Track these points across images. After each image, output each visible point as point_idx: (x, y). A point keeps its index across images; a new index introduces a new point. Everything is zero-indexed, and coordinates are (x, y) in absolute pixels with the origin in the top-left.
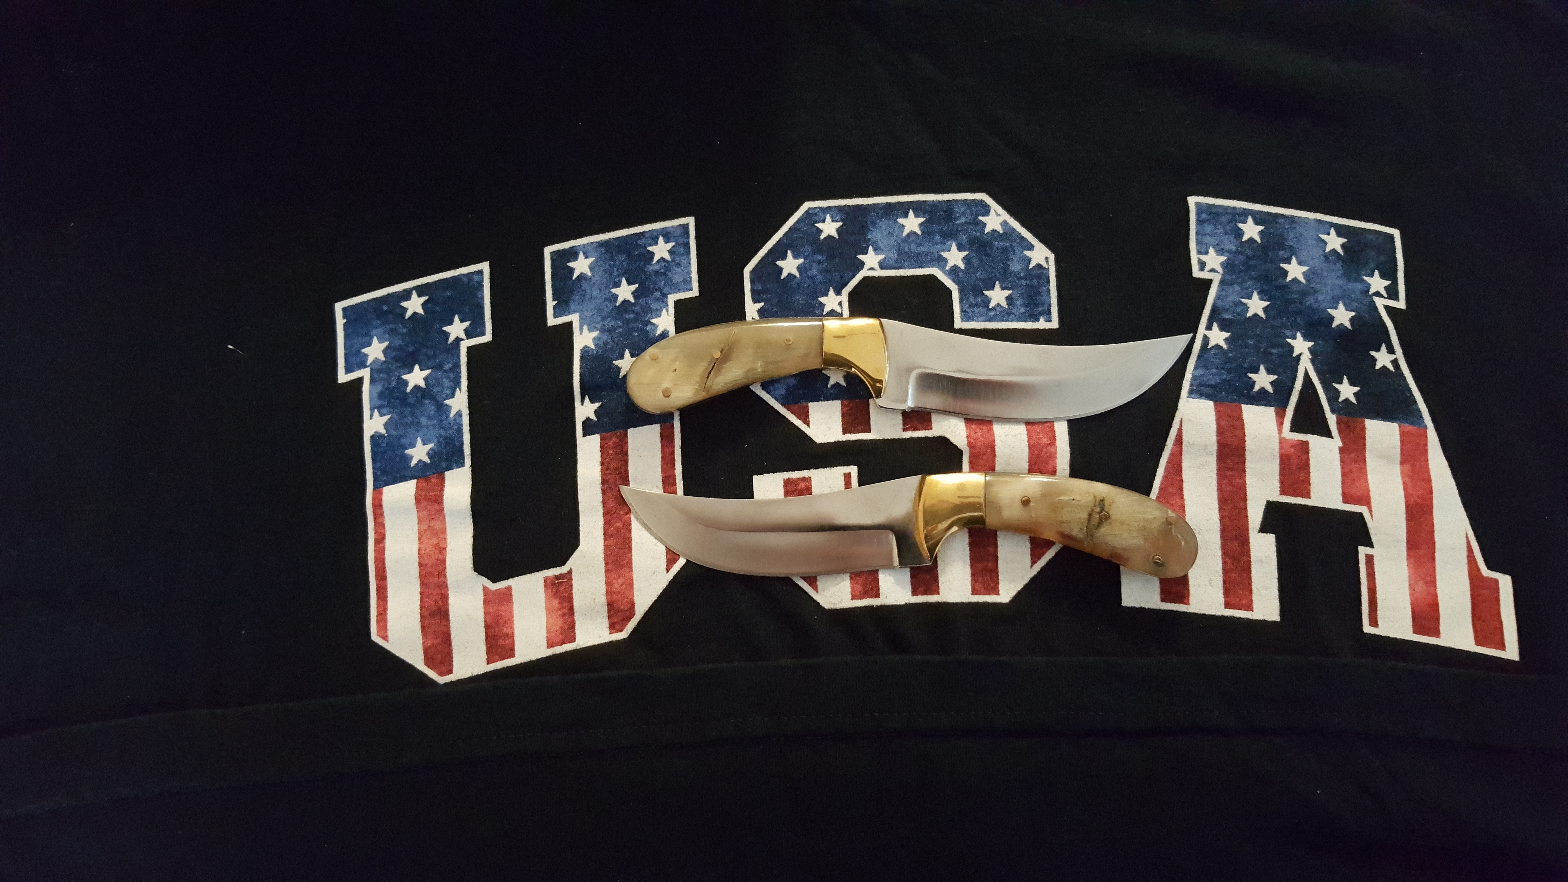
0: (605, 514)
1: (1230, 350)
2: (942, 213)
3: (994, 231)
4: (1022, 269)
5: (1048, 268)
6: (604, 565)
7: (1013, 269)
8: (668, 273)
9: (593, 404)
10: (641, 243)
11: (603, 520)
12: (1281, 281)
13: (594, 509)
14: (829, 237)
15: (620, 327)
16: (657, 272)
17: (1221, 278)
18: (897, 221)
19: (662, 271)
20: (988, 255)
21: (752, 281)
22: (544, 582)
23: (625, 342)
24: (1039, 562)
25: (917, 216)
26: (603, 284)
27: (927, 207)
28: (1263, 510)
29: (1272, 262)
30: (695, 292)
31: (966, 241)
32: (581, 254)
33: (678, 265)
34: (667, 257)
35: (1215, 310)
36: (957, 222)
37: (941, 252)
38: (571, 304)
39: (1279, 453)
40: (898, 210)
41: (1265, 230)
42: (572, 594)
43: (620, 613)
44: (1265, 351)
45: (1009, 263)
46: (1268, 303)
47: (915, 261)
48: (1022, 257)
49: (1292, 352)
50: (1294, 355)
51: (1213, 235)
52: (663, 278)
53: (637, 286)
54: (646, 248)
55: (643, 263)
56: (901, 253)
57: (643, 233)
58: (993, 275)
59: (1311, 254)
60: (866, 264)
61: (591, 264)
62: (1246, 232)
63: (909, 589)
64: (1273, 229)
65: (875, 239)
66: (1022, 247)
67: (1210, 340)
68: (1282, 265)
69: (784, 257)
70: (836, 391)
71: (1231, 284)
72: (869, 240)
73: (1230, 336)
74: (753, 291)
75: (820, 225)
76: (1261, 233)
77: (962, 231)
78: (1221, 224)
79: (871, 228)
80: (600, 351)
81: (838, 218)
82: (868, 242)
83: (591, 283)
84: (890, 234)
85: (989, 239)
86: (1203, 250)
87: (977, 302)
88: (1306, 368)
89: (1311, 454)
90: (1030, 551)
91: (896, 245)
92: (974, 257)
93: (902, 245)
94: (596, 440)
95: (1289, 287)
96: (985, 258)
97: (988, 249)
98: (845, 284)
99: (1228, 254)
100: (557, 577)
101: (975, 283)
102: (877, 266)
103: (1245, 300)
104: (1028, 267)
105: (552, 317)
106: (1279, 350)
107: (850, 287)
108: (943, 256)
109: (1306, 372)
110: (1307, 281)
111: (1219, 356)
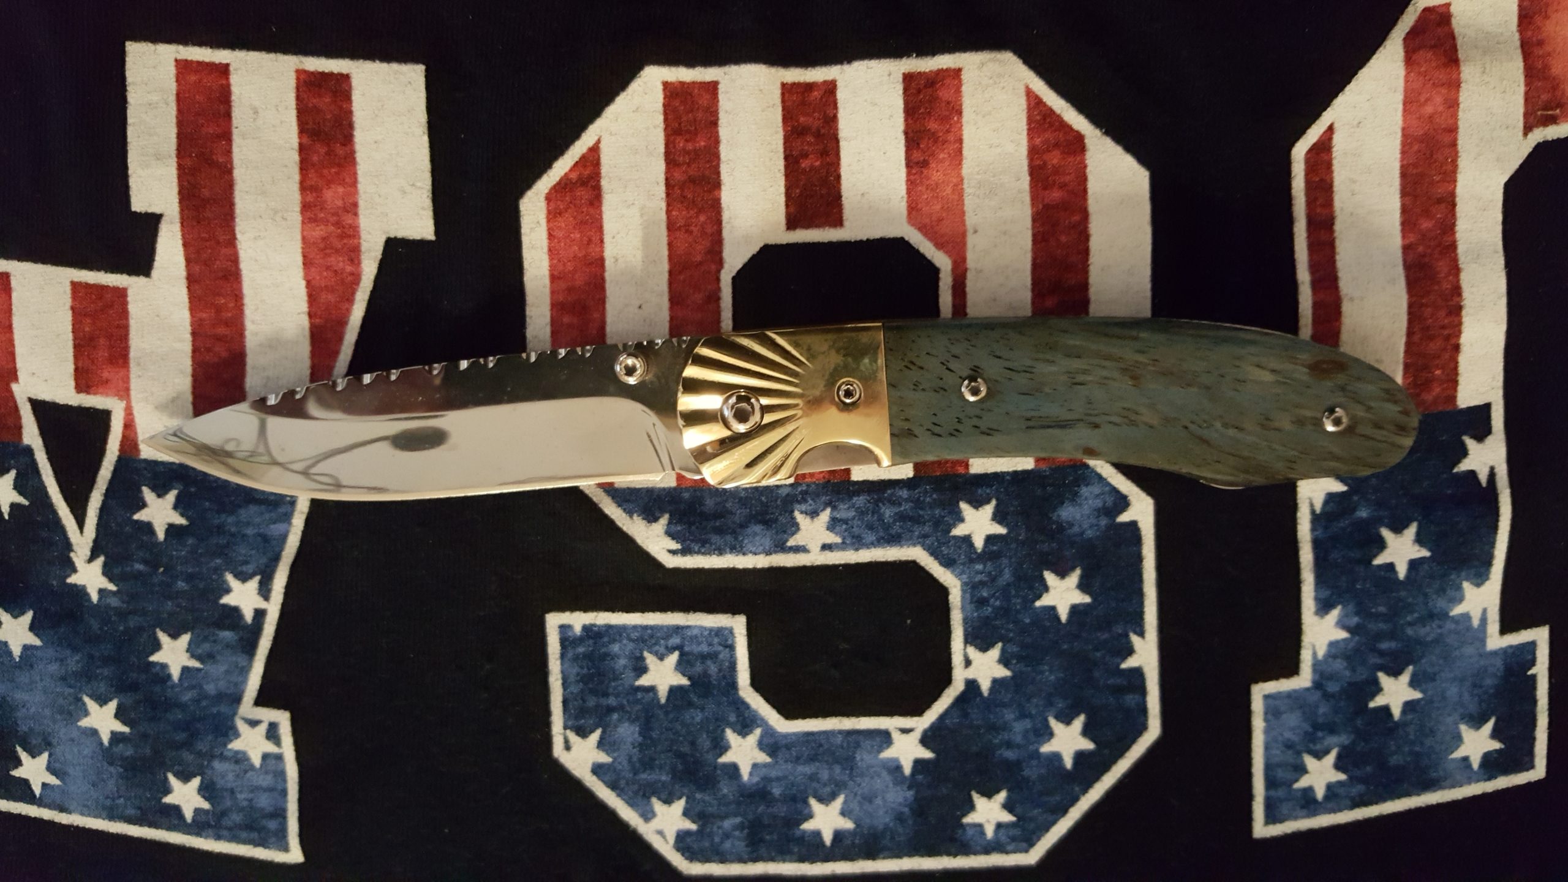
0: (1453, 246)
1: (219, 571)
2: (768, 837)
3: (668, 801)
4: (616, 727)
5: (565, 728)
6: (1460, 142)
7: (632, 728)
8: (1310, 730)
9: (1470, 468)
10: (1359, 786)
11: (1458, 236)
12: (129, 699)
13: (1475, 256)
14: (989, 794)
15: (1410, 624)
16: (1332, 729)
17: (238, 708)
18: (855, 823)
19: (1320, 734)
20: (680, 755)
21: (1144, 711)
23: (1403, 594)
24: (584, 150)
25: (817, 834)
26: (1438, 709)
27: (796, 850)
28: (157, 259)
29: (145, 736)
30: (1260, 692)
31: (721, 783)
32: (1475, 765)
33: (1289, 746)
34: (1310, 761)
35: (249, 647)
36: (738, 820)
37: (770, 763)
38: (1502, 668)
39: (131, 370)
40: (853, 844)
41: (161, 795)
42: (1528, 83)
43: (1433, 42)
44: (157, 567)
45: (640, 739)
46: (154, 658)
47: (821, 745)
48: (614, 751)
49: (105, 565)
50: (101, 560)
51: (256, 789)
52: (1320, 720)
53: (1372, 705)
54: (1351, 778)
55: (1359, 749)
56: (848, 763)
57: (1354, 804)
58: (671, 716)
59: (76, 750)
60: (917, 741)
61: (1458, 747)
62: (195, 793)
63: (841, 95)
64: (146, 797)
65: (899, 788)
66: (615, 770)
67: (257, 592)
68: (126, 729)
69: (1080, 757)
70: (980, 491)
71: (220, 697)
72: (910, 788)
73: (220, 597)
74: (1143, 691)
75: (1007, 817)
76: (168, 791)
77: (730, 803)
78: (242, 809)
79: (906, 810)
80: (1453, 577)
81: (970, 832)
82: (912, 782)
83: (1462, 711)
84: (869, 799)
85: (677, 787)
86: (274, 762)
87: (703, 663)
88: (82, 532)
89: (71, 368)
90: (600, 177)
91: (856, 777)
92: (707, 752)
93: (846, 778)
94: (1467, 396)
95: (113, 689)
96: (686, 749)
97: (680, 767)
98: (961, 701)
99: (226, 753)
100: (1552, 120)
101: (705, 700)
102: (896, 736)
103: (196, 664)
104: (603, 732)
105: (1538, 643)
106: (129, 569)
107: (948, 696)
108: (768, 755)
109: (81, 524)
110: (80, 700)
111: (241, 558)
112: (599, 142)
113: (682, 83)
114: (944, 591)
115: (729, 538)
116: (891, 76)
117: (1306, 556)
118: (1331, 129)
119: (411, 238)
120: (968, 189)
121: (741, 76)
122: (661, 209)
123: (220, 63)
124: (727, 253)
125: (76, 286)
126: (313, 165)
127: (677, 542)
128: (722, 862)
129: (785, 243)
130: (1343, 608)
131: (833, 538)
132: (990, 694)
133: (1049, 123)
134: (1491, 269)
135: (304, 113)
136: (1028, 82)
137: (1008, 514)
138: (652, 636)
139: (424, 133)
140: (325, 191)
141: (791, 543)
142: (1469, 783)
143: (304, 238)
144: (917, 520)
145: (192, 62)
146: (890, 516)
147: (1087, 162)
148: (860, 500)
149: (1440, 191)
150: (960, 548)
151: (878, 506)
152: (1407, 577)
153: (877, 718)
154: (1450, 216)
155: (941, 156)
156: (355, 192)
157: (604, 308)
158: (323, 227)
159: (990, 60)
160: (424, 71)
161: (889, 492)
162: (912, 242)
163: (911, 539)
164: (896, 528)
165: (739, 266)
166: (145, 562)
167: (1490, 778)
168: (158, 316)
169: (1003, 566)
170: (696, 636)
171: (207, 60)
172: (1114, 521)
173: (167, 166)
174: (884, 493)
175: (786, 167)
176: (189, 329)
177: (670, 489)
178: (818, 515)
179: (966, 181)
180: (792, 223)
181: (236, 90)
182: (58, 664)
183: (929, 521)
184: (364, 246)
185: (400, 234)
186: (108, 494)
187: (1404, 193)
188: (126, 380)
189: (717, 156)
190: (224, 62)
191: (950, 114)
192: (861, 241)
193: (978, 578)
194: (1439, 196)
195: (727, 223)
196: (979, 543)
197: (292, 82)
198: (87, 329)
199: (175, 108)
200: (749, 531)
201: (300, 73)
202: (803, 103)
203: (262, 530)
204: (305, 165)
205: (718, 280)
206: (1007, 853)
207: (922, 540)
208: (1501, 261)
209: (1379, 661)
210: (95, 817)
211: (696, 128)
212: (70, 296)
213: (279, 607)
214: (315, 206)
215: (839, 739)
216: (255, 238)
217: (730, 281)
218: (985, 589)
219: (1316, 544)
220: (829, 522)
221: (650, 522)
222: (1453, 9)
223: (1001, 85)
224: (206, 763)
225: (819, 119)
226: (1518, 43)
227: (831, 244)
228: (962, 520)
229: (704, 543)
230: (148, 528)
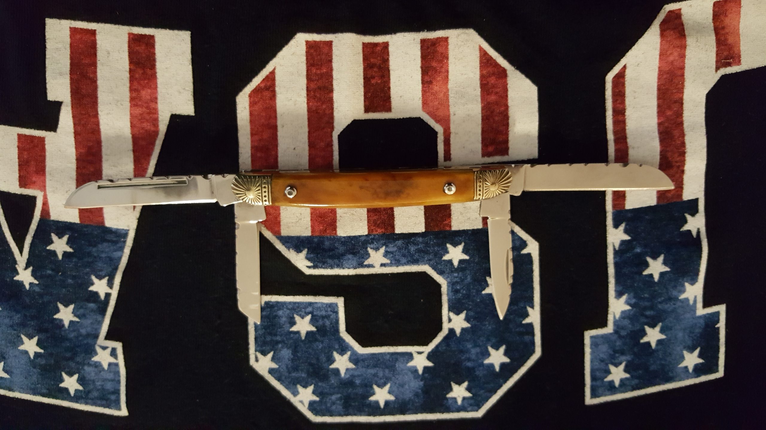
0: (682, 123)
1: (88, 274)
2: (353, 404)
3: (305, 387)
4: (280, 350)
5: (256, 351)
6: (686, 74)
7: (288, 351)
8: (612, 353)
9: (689, 229)
10: (635, 380)
11: (684, 118)
12: (43, 336)
13: (692, 128)
14: (459, 383)
15: (660, 303)
16: (623, 353)
17: (97, 341)
18: (395, 397)
19: (617, 355)
20: (311, 364)
21: (533, 343)
22: (740, 61)
24: (268, 73)
25: (377, 402)
26: (673, 343)
27: (367, 410)
28: (59, 123)
29: (51, 355)
30: (588, 335)
31: (331, 378)
32: (691, 370)
33: (602, 361)
34: (612, 368)
35: (103, 312)
36: (339, 395)
37: (355, 368)
38: (704, 324)
39: (46, 177)
40: (394, 407)
41: (58, 383)
42: (717, 47)
43: (673, 27)
44: (58, 272)
45: (292, 356)
46: (56, 316)
47: (379, 360)
48: (279, 362)
49: (33, 271)
50: (31, 268)
51: (105, 380)
52: (617, 348)
53: (642, 341)
54: (632, 376)
55: (635, 362)
56: (392, 368)
57: (634, 389)
58: (307, 346)
59: (17, 361)
60: (425, 358)
61: (683, 361)
62: (75, 382)
63: (391, 49)
64: (51, 384)
65: (416, 380)
66: (279, 372)
67: (106, 284)
68: (42, 351)
69: (503, 366)
70: (456, 239)
71: (88, 335)
72: (421, 380)
73: (89, 287)
74: (533, 334)
75: (468, 395)
76: (62, 381)
77: (335, 388)
78: (98, 390)
79: (420, 391)
80: (680, 280)
81: (450, 402)
82: (423, 378)
83: (684, 344)
84: (402, 385)
85: (310, 380)
86: (114, 367)
87: (323, 320)
88: (21, 255)
89: (17, 175)
90: (275, 86)
91: (396, 375)
92: (324, 363)
93: (391, 375)
94: (687, 195)
95: (36, 331)
96: (314, 361)
97: (311, 370)
98: (446, 338)
99: (90, 363)
100: (729, 65)
101: (324, 338)
102: (415, 355)
103: (76, 319)
104: (274, 353)
105: (721, 312)
106: (44, 273)
107: (441, 336)
108: (353, 364)
109: (21, 252)
110: (20, 336)
111: (99, 268)
112: (274, 69)
113: (315, 42)
114: (439, 286)
115: (336, 261)
116: (415, 40)
117: (611, 270)
118: (625, 67)
119: (183, 115)
120: (451, 94)
121: (343, 39)
122: (304, 102)
123: (92, 30)
124: (335, 124)
125: (20, 136)
126: (136, 79)
127: (311, 262)
128: (331, 416)
129: (363, 119)
130: (628, 296)
131: (386, 261)
132: (460, 336)
133: (490, 63)
134: (700, 135)
135: (132, 54)
136: (480, 44)
137: (469, 250)
138: (298, 307)
139: (190, 64)
140: (141, 91)
141: (366, 263)
142: (688, 379)
143: (131, 114)
144: (427, 253)
145: (78, 28)
146: (413, 251)
147: (508, 82)
148: (399, 243)
149: (676, 97)
150: (447, 266)
151: (408, 245)
152: (659, 280)
153: (406, 347)
154: (680, 109)
155: (438, 79)
156: (156, 92)
157: (277, 149)
158: (140, 109)
159: (462, 33)
160: (190, 34)
161: (413, 238)
162: (424, 119)
163: (423, 261)
164: (416, 256)
165: (341, 130)
166: (53, 270)
167: (698, 376)
168: (60, 151)
169: (467, 275)
170: (320, 308)
171: (85, 28)
172: (520, 253)
173: (65, 78)
174: (411, 239)
175: (365, 83)
176: (75, 157)
177: (308, 236)
178: (379, 249)
179: (450, 91)
180: (367, 110)
181: (98, 42)
182: (9, 319)
183: (432, 253)
184: (160, 118)
185: (178, 112)
186: (35, 237)
187: (659, 98)
188: (44, 181)
189: (331, 76)
190: (93, 29)
191: (443, 59)
192: (400, 119)
193: (456, 280)
194: (675, 99)
195: (336, 109)
196: (456, 263)
197: (126, 39)
198: (25, 157)
199: (69, 51)
200: (346, 258)
201: (130, 34)
202: (373, 52)
203: (109, 255)
204: (132, 79)
205: (331, 136)
206: (468, 412)
207: (428, 262)
208: (704, 130)
209: (645, 321)
210: (27, 393)
211: (321, 63)
212: (17, 141)
213: (117, 292)
214: (137, 98)
215: (388, 357)
216: (108, 114)
217: (337, 137)
218: (459, 285)
219: (616, 265)
220: (384, 253)
221: (298, 252)
222: (683, 12)
223: (467, 45)
224: (81, 368)
225: (380, 60)
226: (712, 28)
227: (385, 120)
228: (448, 252)
229: (324, 263)
230: (54, 253)
